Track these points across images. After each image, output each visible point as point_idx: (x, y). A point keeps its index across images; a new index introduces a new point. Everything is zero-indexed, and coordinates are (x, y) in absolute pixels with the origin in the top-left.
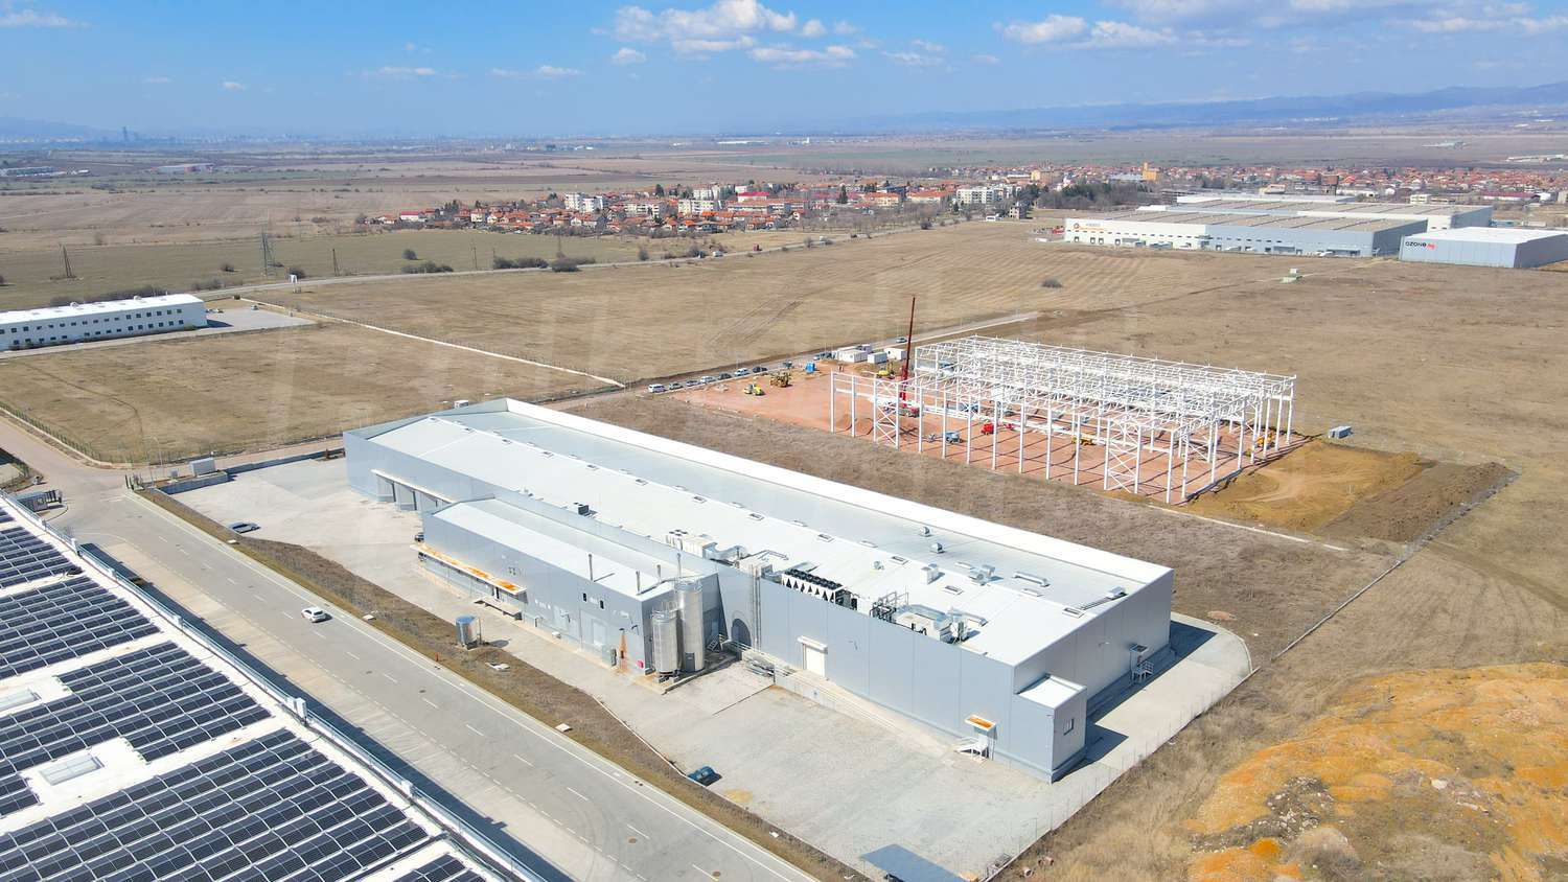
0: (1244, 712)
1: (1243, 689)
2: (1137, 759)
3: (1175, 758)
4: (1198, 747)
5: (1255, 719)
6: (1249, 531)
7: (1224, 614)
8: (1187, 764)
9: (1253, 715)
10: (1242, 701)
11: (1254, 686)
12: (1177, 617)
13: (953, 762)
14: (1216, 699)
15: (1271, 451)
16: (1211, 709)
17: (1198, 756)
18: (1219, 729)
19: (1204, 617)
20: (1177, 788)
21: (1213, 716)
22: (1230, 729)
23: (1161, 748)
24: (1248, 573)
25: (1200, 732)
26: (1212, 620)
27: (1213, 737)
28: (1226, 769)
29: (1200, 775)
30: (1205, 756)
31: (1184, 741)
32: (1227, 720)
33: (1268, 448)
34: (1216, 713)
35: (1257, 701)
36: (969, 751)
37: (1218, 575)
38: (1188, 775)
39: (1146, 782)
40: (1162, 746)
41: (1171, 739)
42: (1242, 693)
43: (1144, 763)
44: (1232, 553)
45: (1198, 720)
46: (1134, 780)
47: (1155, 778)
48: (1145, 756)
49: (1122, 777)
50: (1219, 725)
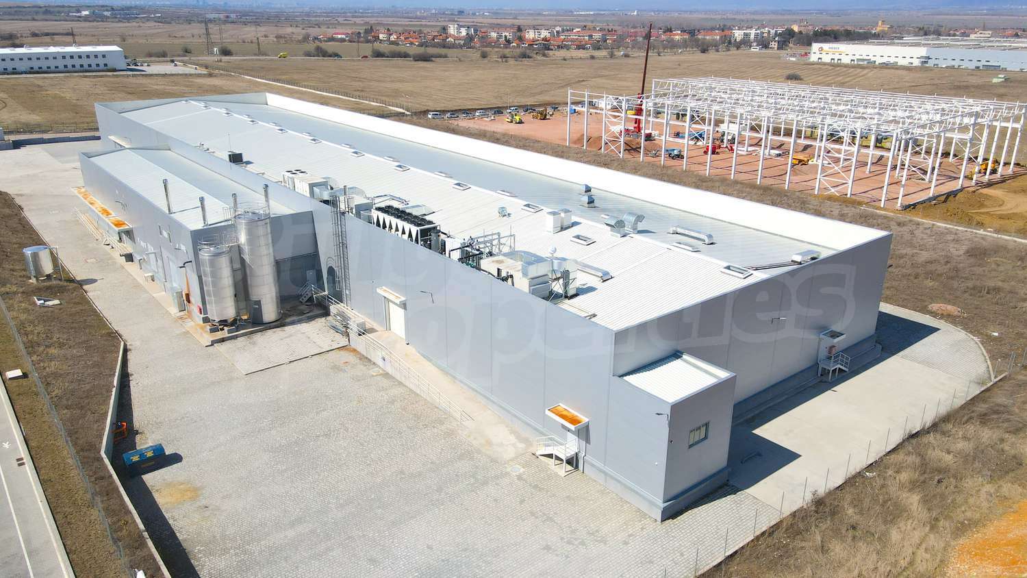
0: (987, 435)
1: (985, 401)
2: (809, 497)
3: (875, 500)
4: (914, 486)
5: (1007, 448)
6: (976, 233)
7: (951, 309)
8: (893, 513)
9: (1002, 440)
10: (984, 419)
11: (1000, 399)
12: (886, 308)
13: (522, 470)
14: (943, 410)
15: (993, 176)
16: (935, 427)
17: (914, 500)
18: (949, 458)
19: (924, 310)
20: (874, 556)
21: (938, 436)
22: (967, 459)
23: (851, 482)
24: (978, 270)
25: (918, 460)
26: (934, 314)
27: (939, 471)
28: (962, 529)
29: (917, 536)
30: (925, 501)
31: (890, 472)
32: (961, 445)
33: (991, 174)
34: (943, 433)
35: (1008, 420)
36: (550, 456)
37: (941, 269)
38: (895, 535)
39: (819, 538)
40: (854, 477)
41: (870, 467)
42: (982, 407)
43: (819, 502)
44: (958, 251)
45: (914, 441)
46: (799, 533)
47: (836, 533)
48: (822, 492)
49: (777, 526)
50: (949, 452)
